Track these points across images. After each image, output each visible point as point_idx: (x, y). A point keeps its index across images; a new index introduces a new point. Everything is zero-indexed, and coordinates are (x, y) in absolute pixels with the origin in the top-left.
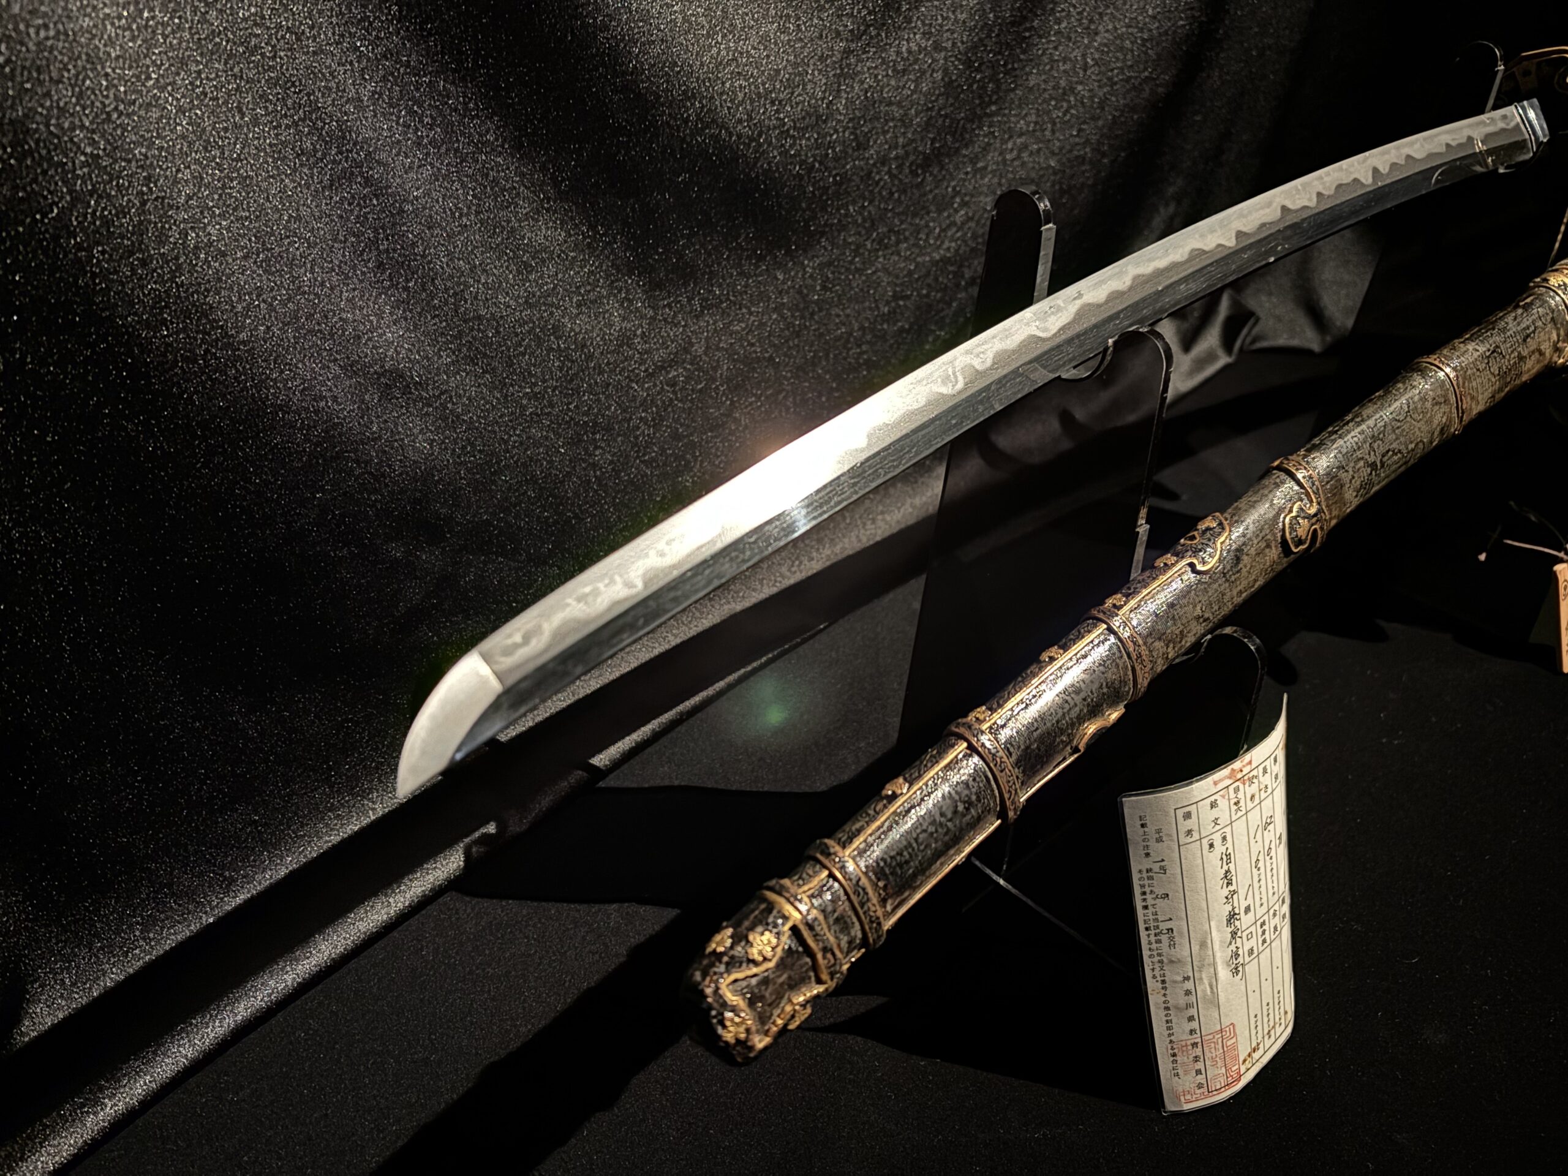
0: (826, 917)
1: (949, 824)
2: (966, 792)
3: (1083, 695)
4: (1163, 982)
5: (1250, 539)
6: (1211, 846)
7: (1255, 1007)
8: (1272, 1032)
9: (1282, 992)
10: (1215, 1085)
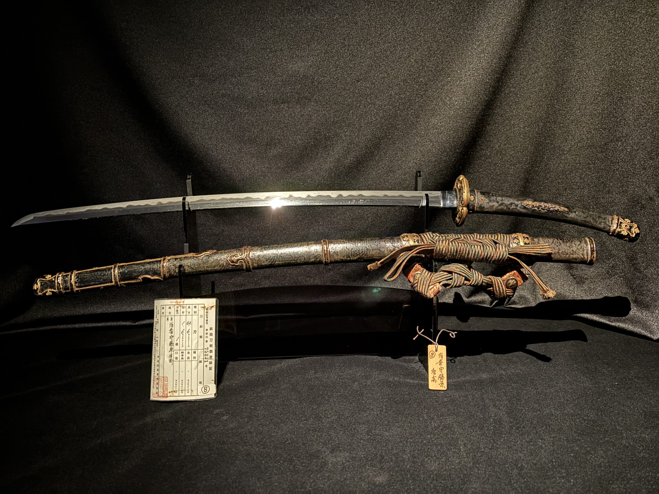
0: (63, 279)
6: (168, 319)
7: (176, 377)
8: (184, 392)
9: (190, 381)
10: (160, 395)
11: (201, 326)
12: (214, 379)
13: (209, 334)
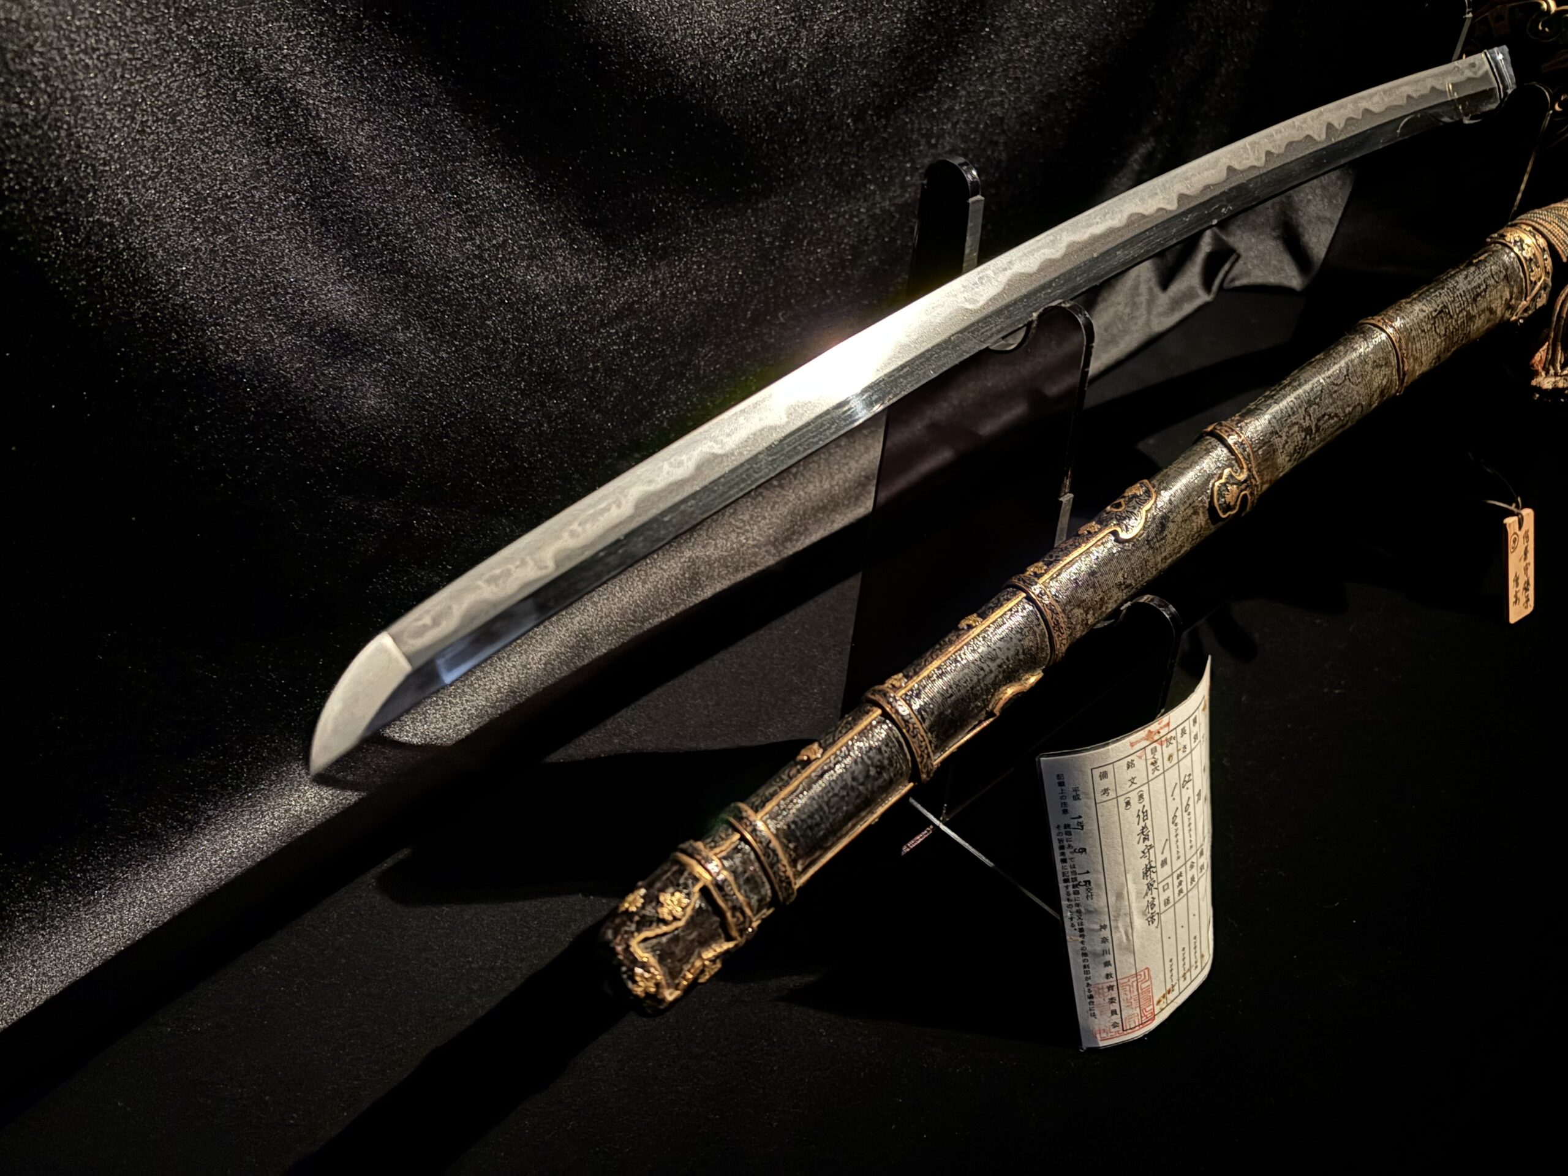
0: (736, 878)
1: (861, 788)
2: (879, 757)
3: (998, 662)
4: (1081, 930)
5: (1177, 507)
6: (1128, 803)
7: (1171, 952)
8: (1188, 975)
10: (1130, 1025)
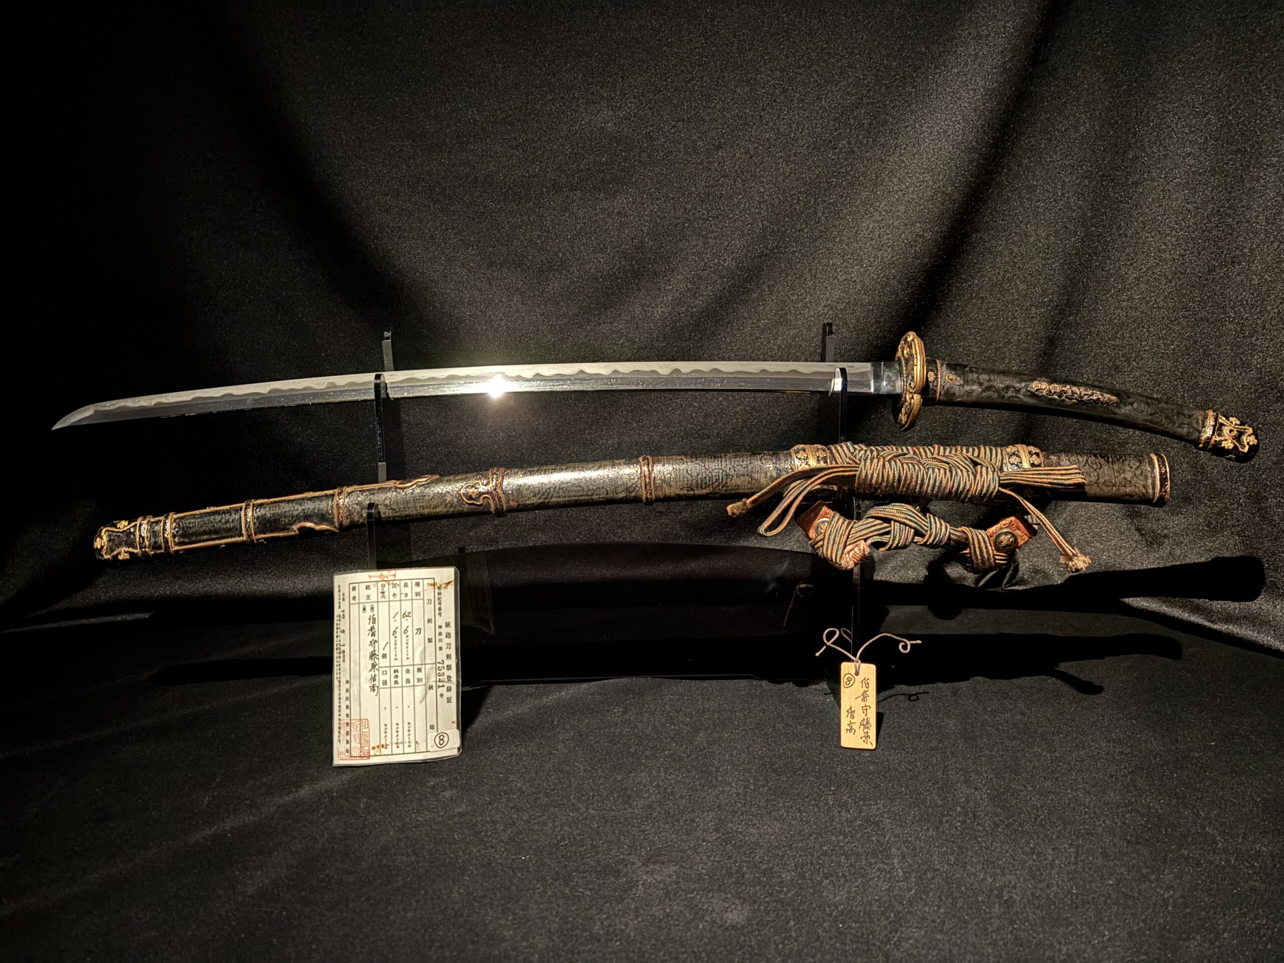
0: (150, 529)
4: (340, 682)
6: (364, 609)
7: (386, 719)
8: (401, 746)
9: (412, 725)
10: (354, 754)
11: (429, 621)
12: (455, 720)
13: (444, 635)
